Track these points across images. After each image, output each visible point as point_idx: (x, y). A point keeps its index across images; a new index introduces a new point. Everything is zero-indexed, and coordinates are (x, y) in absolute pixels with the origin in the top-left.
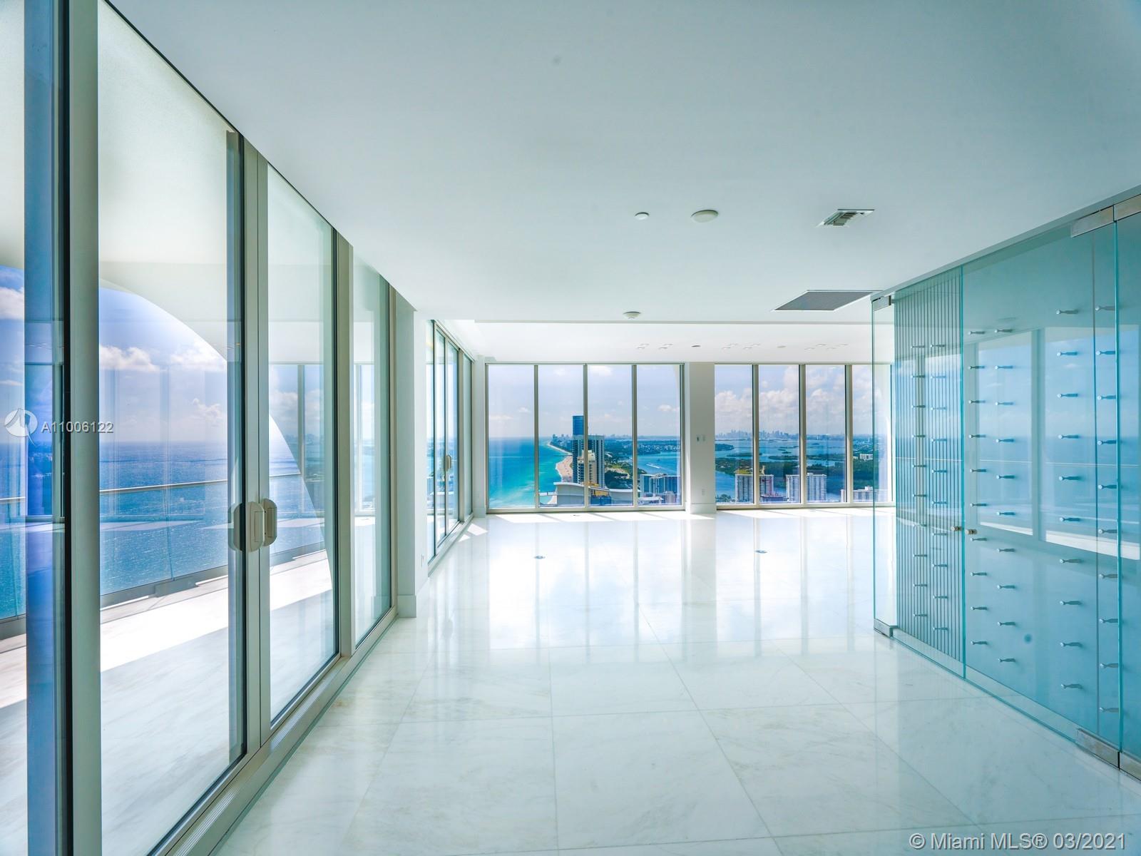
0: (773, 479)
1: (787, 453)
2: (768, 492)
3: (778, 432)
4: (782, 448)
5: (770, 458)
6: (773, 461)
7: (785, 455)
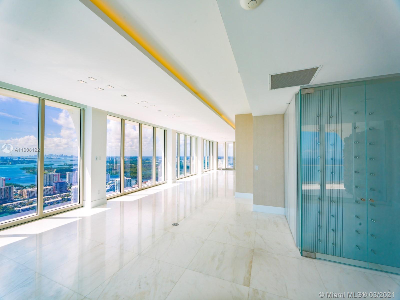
0: (60, 174)
1: (67, 163)
2: (57, 180)
3: (63, 155)
4: (64, 162)
5: (58, 166)
6: (60, 167)
7: (65, 164)
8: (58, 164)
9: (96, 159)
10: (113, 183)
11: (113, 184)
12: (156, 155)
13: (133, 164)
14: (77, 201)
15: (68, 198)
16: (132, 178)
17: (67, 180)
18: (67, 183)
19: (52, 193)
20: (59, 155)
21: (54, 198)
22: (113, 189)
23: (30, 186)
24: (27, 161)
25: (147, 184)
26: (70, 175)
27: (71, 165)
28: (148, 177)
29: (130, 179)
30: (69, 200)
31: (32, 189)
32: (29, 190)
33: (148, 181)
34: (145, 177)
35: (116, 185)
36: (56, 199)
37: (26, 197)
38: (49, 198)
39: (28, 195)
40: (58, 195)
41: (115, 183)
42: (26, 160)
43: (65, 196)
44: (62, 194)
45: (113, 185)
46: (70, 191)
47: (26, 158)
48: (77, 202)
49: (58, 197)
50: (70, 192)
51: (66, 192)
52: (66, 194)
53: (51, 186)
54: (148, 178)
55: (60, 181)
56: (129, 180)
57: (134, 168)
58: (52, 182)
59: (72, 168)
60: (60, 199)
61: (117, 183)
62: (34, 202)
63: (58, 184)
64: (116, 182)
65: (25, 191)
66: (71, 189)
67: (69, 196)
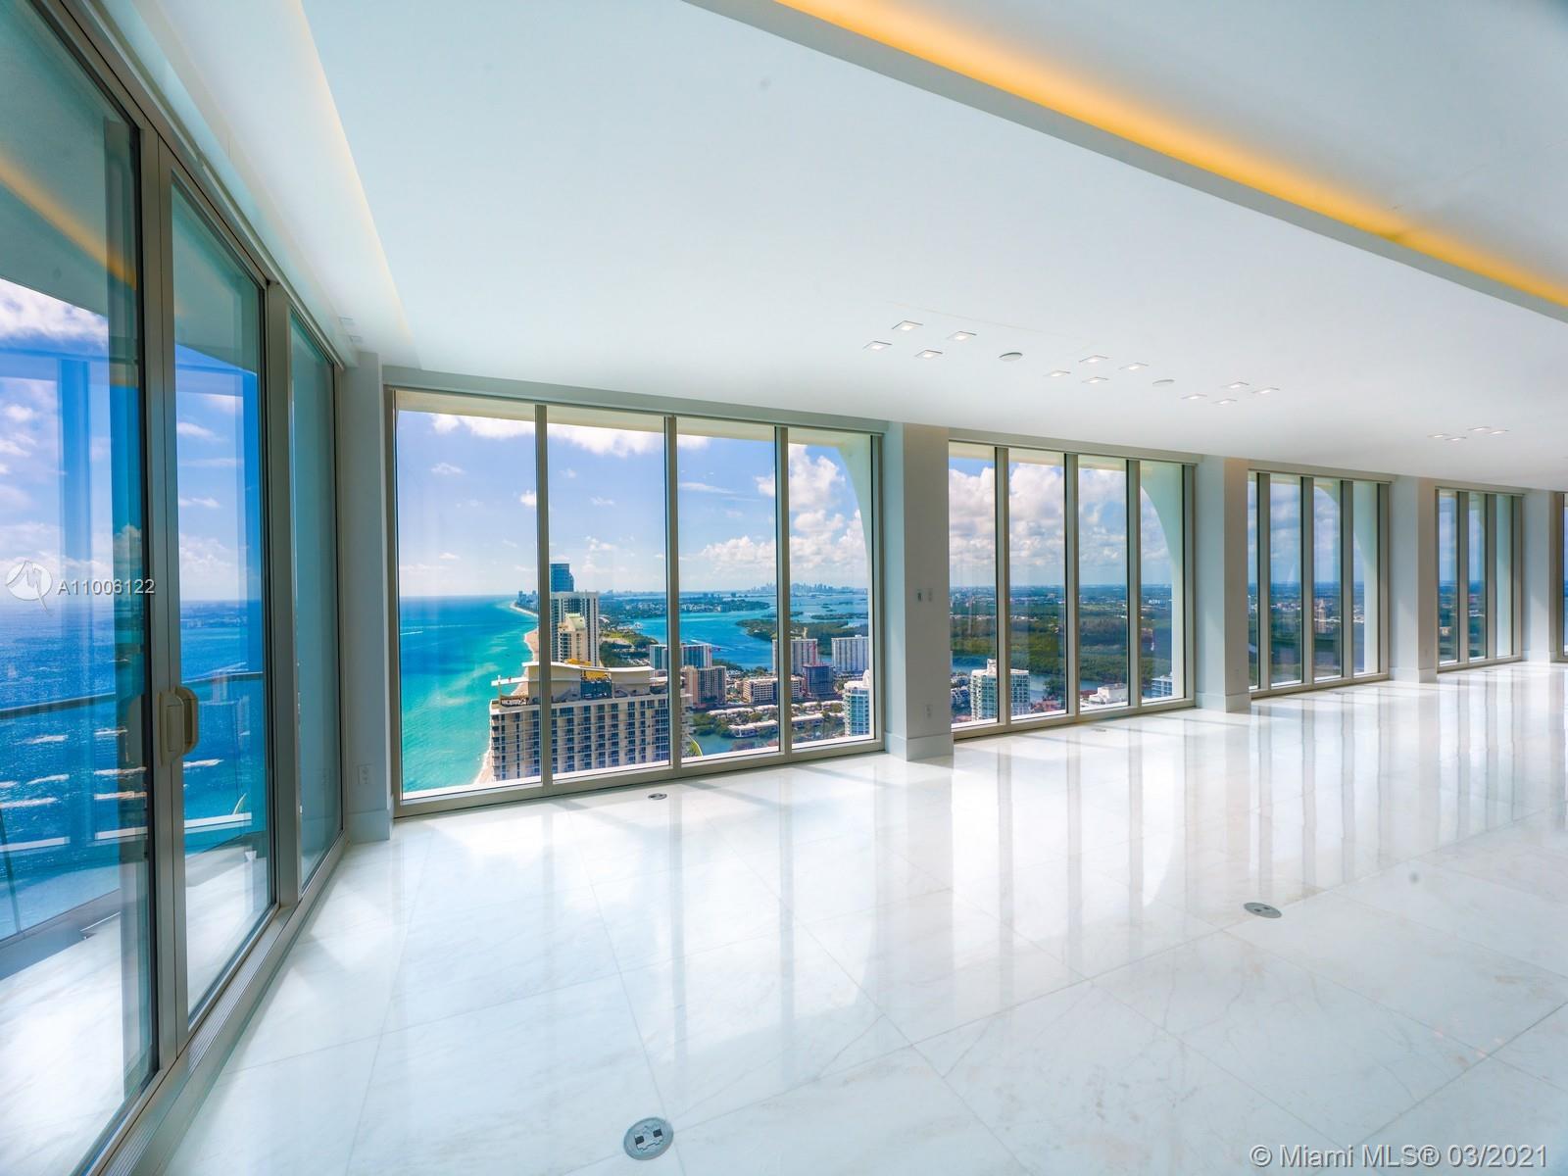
0: (817, 644)
1: (831, 611)
2: (811, 660)
3: (821, 585)
5: (813, 617)
6: (816, 621)
8: (811, 615)
9: (920, 596)
10: (962, 683)
11: (964, 688)
12: (1143, 582)
13: (1035, 619)
14: (868, 728)
15: (837, 717)
16: (1031, 671)
17: (833, 662)
18: (834, 670)
19: (800, 696)
20: (813, 586)
21: (804, 711)
22: (963, 705)
23: (756, 672)
24: (749, 602)
25: (1094, 702)
26: (840, 648)
27: (841, 617)
28: (1098, 674)
29: (1025, 677)
30: (839, 723)
31: (759, 680)
32: (755, 681)
33: (1099, 689)
34: (1087, 674)
35: (975, 693)
36: (809, 714)
37: (750, 699)
38: (795, 710)
39: (752, 695)
40: (815, 703)
41: (972, 686)
42: (747, 599)
43: (831, 711)
44: (823, 703)
45: (963, 692)
46: (841, 695)
47: (746, 596)
48: (867, 732)
49: (814, 709)
50: (840, 698)
51: (829, 697)
52: (831, 705)
53: (799, 675)
54: (1096, 678)
55: (818, 664)
56: (1019, 677)
57: (1037, 632)
58: (800, 665)
59: (846, 627)
60: (819, 715)
61: (976, 686)
62: (764, 715)
63: (813, 673)
64: (972, 682)
65: (748, 681)
66: (843, 691)
67: (840, 712)
